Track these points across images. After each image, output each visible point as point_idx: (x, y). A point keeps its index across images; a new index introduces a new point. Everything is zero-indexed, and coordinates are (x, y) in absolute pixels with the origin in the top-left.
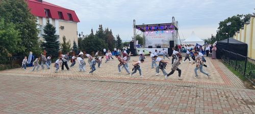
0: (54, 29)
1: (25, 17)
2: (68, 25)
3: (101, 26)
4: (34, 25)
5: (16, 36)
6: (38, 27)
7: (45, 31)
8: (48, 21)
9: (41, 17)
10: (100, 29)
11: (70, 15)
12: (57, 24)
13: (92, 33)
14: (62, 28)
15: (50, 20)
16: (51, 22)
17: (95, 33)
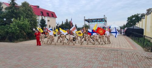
0: (45, 21)
1: (31, 16)
2: (51, 19)
3: (67, 20)
4: (36, 20)
5: (28, 25)
6: (37, 21)
7: (40, 22)
8: (42, 17)
9: (39, 16)
10: (66, 21)
11: (52, 14)
12: (46, 19)
13: (63, 23)
14: (49, 21)
15: (43, 16)
16: (43, 18)
17: (64, 23)
